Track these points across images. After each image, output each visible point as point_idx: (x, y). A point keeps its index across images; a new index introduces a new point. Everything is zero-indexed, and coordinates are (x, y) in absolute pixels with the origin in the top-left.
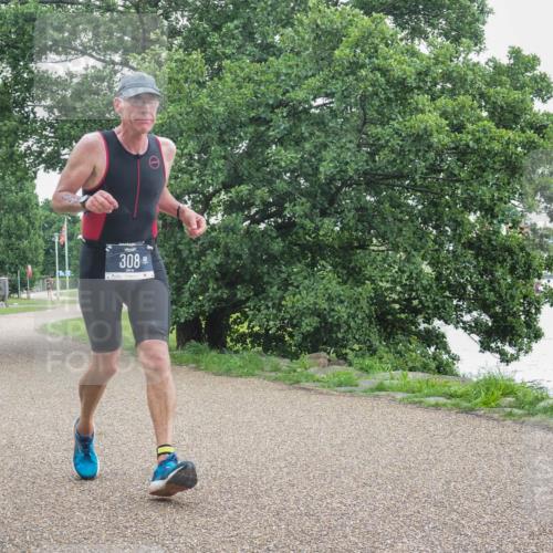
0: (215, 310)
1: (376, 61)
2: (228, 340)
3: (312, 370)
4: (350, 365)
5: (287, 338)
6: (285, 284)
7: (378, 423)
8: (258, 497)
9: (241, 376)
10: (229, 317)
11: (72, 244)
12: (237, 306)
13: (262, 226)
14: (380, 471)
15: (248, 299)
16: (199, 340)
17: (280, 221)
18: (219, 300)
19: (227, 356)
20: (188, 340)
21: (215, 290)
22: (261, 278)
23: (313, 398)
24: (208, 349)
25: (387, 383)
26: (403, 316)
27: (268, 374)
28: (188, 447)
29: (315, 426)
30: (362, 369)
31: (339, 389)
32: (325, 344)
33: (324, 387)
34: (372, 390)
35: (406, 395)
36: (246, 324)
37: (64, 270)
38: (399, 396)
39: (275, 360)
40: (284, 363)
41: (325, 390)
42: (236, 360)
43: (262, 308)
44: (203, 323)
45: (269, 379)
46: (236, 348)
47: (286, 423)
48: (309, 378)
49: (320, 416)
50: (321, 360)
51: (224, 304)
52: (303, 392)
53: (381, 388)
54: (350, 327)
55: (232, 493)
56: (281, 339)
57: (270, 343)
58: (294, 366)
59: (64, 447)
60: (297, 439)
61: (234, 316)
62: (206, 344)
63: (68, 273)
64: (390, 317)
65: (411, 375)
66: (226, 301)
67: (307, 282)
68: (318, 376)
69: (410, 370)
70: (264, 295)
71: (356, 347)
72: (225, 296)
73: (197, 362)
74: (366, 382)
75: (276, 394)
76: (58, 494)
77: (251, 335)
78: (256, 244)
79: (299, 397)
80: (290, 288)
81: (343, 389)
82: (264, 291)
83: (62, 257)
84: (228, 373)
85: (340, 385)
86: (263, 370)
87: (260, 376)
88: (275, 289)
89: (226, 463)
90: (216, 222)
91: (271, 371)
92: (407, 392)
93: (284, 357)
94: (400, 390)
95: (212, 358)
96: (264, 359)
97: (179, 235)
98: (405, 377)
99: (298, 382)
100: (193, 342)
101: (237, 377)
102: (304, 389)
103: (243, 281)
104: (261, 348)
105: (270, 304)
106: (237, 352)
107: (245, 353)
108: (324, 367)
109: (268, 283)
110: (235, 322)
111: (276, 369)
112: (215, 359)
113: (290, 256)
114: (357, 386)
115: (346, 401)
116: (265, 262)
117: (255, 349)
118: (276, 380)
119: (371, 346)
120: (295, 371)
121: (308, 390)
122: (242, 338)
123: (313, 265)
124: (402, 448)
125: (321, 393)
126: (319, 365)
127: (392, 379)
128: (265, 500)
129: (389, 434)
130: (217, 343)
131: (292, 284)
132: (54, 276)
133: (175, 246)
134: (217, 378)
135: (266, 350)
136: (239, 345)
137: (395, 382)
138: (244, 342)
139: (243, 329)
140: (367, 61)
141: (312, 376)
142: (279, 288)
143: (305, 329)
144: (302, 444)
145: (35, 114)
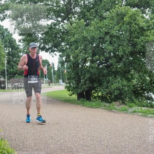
0: (88, 90)
1: (135, 22)
2: (92, 98)
3: (115, 107)
4: (126, 105)
5: (108, 97)
7: (134, 122)
8: (101, 142)
9: (95, 108)
10: (92, 91)
11: (48, 71)
12: (94, 88)
13: (101, 66)
14: (135, 135)
15: (97, 87)
16: (84, 98)
17: (105, 65)
18: (89, 87)
19: (91, 102)
20: (80, 98)
21: (88, 84)
22: (101, 81)
23: (116, 114)
24: (86, 100)
25: (136, 110)
26: (141, 91)
27: (103, 108)
28: (81, 127)
29: (116, 122)
30: (129, 106)
31: (123, 112)
32: (119, 99)
34: (132, 112)
35: (142, 114)
36: (96, 94)
37: (46, 78)
38: (140, 114)
39: (105, 103)
40: (107, 105)
41: (119, 112)
42: (94, 103)
44: (85, 93)
45: (103, 109)
46: (94, 100)
47: (108, 121)
48: (115, 109)
49: (118, 119)
50: (118, 104)
51: (90, 88)
53: (135, 112)
54: (127, 94)
55: (94, 141)
56: (106, 98)
57: (103, 99)
60: (112, 126)
61: (93, 91)
62: (86, 99)
63: (47, 79)
64: (137, 92)
65: (143, 108)
66: (91, 87)
68: (117, 108)
69: (143, 107)
70: (102, 85)
71: (127, 100)
72: (91, 86)
73: (83, 104)
74: (130, 110)
75: (105, 113)
76: (46, 140)
77: (98, 97)
78: (99, 71)
79: (112, 114)
80: (110, 83)
81: (124, 112)
84: (92, 107)
85: (123, 111)
86: (101, 106)
87: (101, 108)
88: (105, 83)
89: (92, 132)
90: (88, 65)
91: (104, 107)
92: (142, 113)
93: (107, 103)
94: (140, 112)
95: (87, 103)
96: (102, 103)
97: (78, 69)
98: (142, 108)
99: (111, 110)
100: (82, 99)
101: (94, 108)
102: (113, 112)
103: (96, 82)
104: (100, 100)
105: (104, 88)
106: (94, 101)
107: (96, 102)
108: (118, 105)
109: (103, 82)
110: (93, 93)
111: (105, 106)
112: (88, 103)
113: (109, 75)
114: (128, 111)
115: (125, 115)
116: (102, 76)
117: (99, 101)
118: (105, 109)
119: (132, 99)
120: (110, 107)
121: (114, 112)
122: (95, 97)
123: (115, 77)
124: (141, 129)
125: (118, 113)
126: (117, 105)
127: (138, 109)
128: (103, 143)
129: (137, 125)
130: (89, 99)
131: (110, 82)
132: (44, 80)
133: (77, 72)
134: (89, 109)
135: (102, 101)
136: (95, 99)
137: (139, 110)
138: (96, 99)
139: (96, 95)
140: (133, 22)
141: (115, 108)
142: (106, 83)
143: (116, 94)
144: (113, 127)
145: (38, 36)
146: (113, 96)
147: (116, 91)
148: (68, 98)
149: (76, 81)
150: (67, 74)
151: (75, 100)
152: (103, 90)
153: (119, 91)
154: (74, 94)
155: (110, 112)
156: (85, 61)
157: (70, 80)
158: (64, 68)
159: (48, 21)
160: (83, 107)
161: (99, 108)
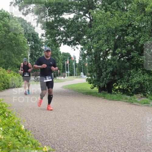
0: (109, 82)
2: (113, 90)
3: (136, 99)
4: (147, 98)
5: (129, 90)
6: (129, 75)
8: (123, 134)
9: (117, 101)
10: (113, 84)
11: (70, 64)
12: (115, 81)
13: (122, 59)
15: (118, 79)
16: (105, 90)
17: (127, 58)
18: (110, 79)
19: (112, 95)
21: (110, 77)
22: (122, 73)
23: (137, 107)
27: (124, 100)
28: (103, 120)
29: (138, 115)
32: (140, 92)
33: (140, 104)
36: (118, 87)
37: (68, 71)
39: (126, 96)
40: (129, 97)
42: (115, 96)
43: (123, 82)
44: (106, 86)
47: (130, 114)
48: (136, 101)
50: (139, 96)
51: (111, 81)
52: (134, 105)
55: (115, 133)
56: (127, 90)
57: (124, 91)
58: (131, 98)
59: (69, 119)
62: (107, 92)
67: (136, 74)
68: (138, 101)
70: (123, 78)
71: (149, 93)
72: (112, 79)
73: (104, 96)
75: (127, 105)
76: (68, 132)
77: (119, 89)
78: (121, 64)
79: (133, 107)
80: (131, 76)
82: (123, 77)
83: (67, 68)
84: (113, 100)
85: (144, 104)
86: (122, 99)
87: (122, 101)
89: (113, 125)
90: (109, 58)
93: (128, 95)
96: (123, 96)
97: (99, 62)
99: (132, 102)
100: (103, 91)
101: (115, 101)
102: (134, 104)
103: (117, 75)
104: (122, 93)
105: (125, 81)
106: (115, 94)
107: (118, 94)
108: (140, 98)
109: (124, 75)
110: (115, 86)
111: (126, 99)
112: (109, 96)
113: (130, 68)
114: (149, 104)
115: (146, 108)
116: (123, 69)
118: (126, 102)
120: (132, 99)
121: (136, 105)
122: (116, 90)
123: (137, 70)
125: (139, 106)
126: (138, 98)
128: (125, 135)
130: (110, 92)
131: (131, 75)
133: (98, 65)
134: (110, 101)
138: (117, 91)
141: (137, 101)
142: (127, 76)
143: (136, 87)
144: (134, 120)
145: (60, 29)
146: (133, 90)
147: (137, 85)
148: (89, 90)
149: (97, 74)
150: (88, 67)
151: (97, 93)
152: (124, 83)
153: (140, 85)
154: (95, 86)
155: (132, 104)
156: (107, 54)
157: (91, 73)
158: (85, 61)
159: (70, 14)
160: (105, 100)
161: (120, 100)
